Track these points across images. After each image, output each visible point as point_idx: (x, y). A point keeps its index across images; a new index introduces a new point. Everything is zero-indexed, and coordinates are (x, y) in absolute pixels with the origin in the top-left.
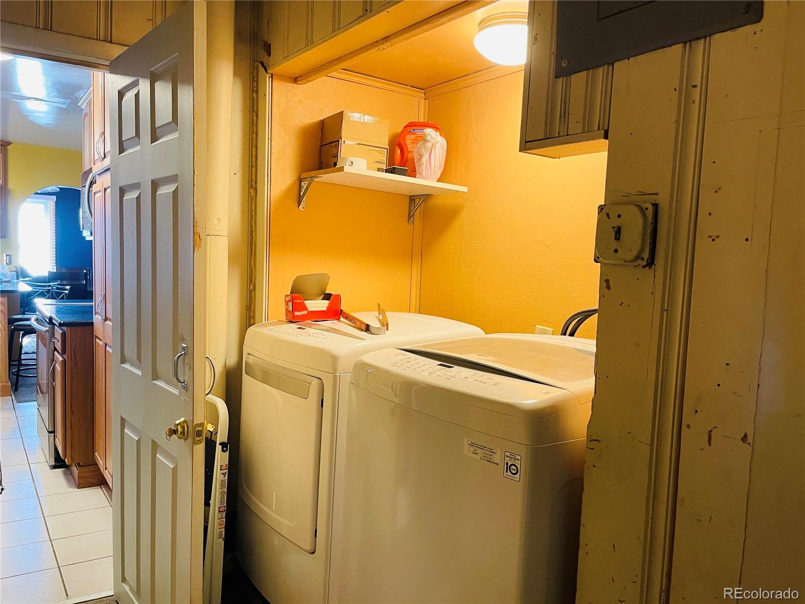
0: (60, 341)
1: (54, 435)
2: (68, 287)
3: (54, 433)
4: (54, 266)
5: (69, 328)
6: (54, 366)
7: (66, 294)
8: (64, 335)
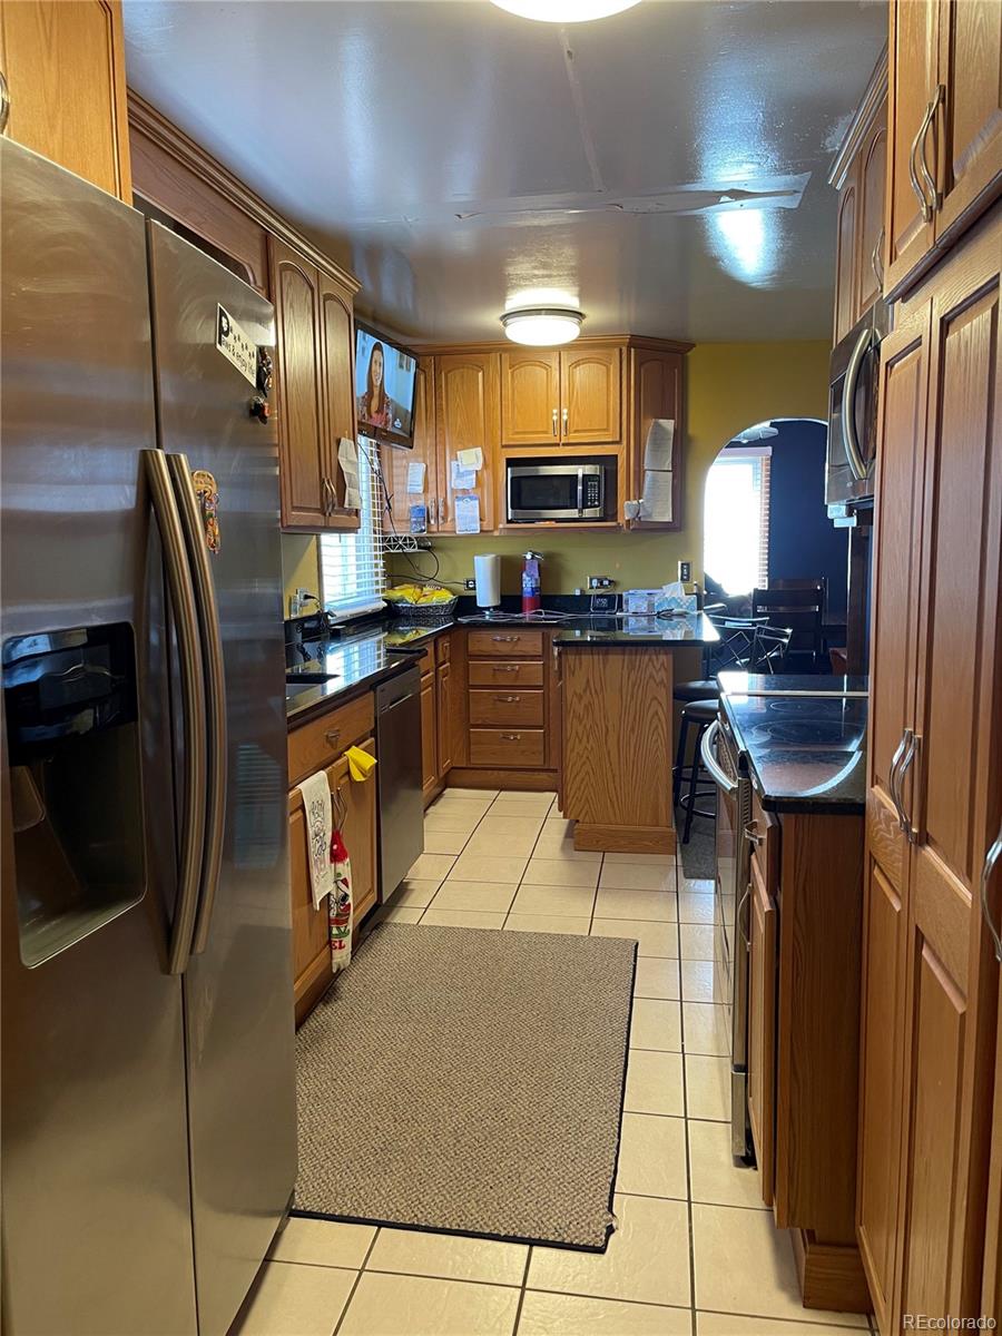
0: (765, 842)
1: (746, 1076)
2: (789, 631)
3: (747, 1072)
4: (764, 576)
5: (793, 816)
6: (749, 896)
7: (783, 644)
8: (776, 833)
